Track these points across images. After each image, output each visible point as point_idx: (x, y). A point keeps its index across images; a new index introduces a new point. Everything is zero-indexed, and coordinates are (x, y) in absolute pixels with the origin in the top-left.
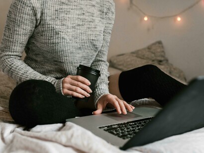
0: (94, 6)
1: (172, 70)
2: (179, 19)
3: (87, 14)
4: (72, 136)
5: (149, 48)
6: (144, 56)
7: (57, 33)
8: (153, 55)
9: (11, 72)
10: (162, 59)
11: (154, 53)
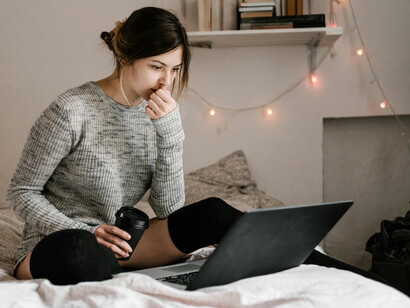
0: (148, 124)
1: (263, 201)
2: (270, 112)
3: (137, 137)
4: (132, 281)
5: (221, 165)
6: (212, 179)
7: (100, 164)
8: (229, 177)
9: (25, 212)
10: (246, 183)
11: (231, 174)
